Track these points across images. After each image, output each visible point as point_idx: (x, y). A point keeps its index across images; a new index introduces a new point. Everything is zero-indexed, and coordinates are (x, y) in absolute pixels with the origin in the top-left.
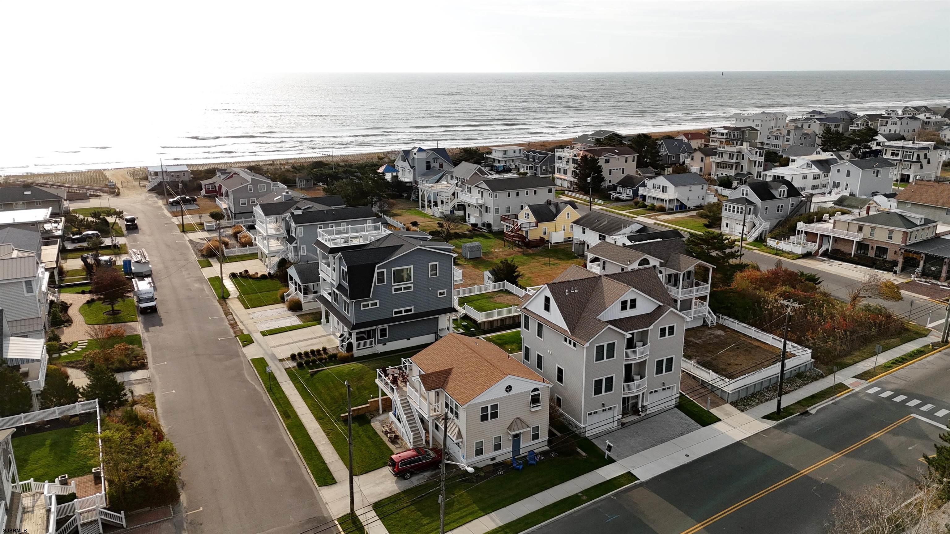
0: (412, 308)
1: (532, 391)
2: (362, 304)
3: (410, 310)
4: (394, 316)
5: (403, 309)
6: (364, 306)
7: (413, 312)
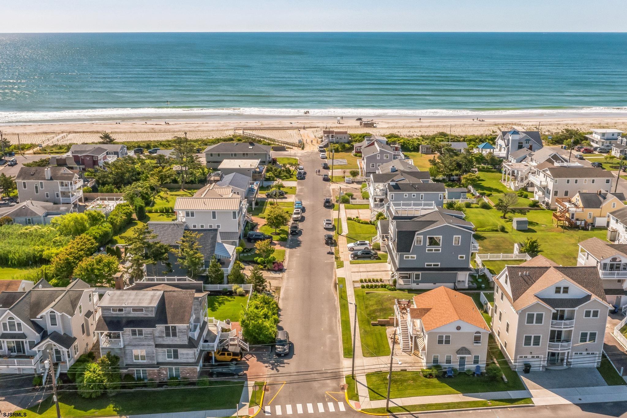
0: (439, 264)
1: (476, 333)
2: (405, 256)
3: (438, 265)
4: (426, 267)
5: (433, 264)
6: (406, 257)
7: (439, 266)
